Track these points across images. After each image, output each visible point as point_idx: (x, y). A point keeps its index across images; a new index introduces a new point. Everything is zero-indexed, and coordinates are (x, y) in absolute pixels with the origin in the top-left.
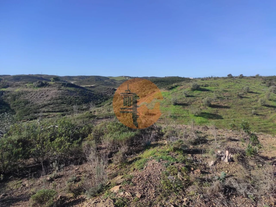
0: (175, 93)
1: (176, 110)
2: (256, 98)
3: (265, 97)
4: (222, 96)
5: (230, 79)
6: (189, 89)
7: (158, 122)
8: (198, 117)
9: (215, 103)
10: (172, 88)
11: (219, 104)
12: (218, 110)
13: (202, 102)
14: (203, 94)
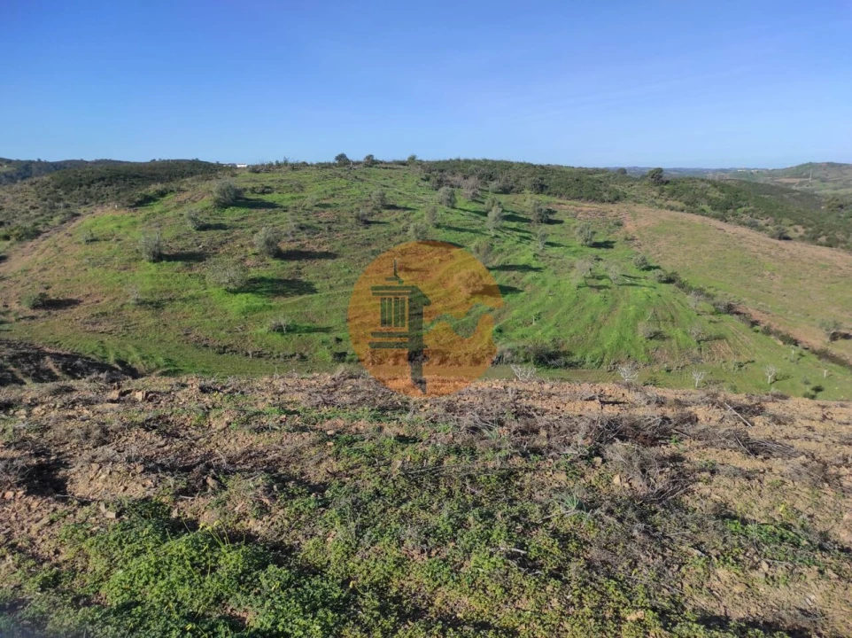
0: (158, 218)
1: (162, 280)
2: (405, 223)
3: (425, 218)
4: (313, 221)
5: (338, 171)
6: (207, 202)
7: (89, 327)
8: (240, 296)
9: (293, 246)
10: (147, 200)
11: (303, 246)
12: (300, 266)
13: (252, 245)
14: (255, 217)
